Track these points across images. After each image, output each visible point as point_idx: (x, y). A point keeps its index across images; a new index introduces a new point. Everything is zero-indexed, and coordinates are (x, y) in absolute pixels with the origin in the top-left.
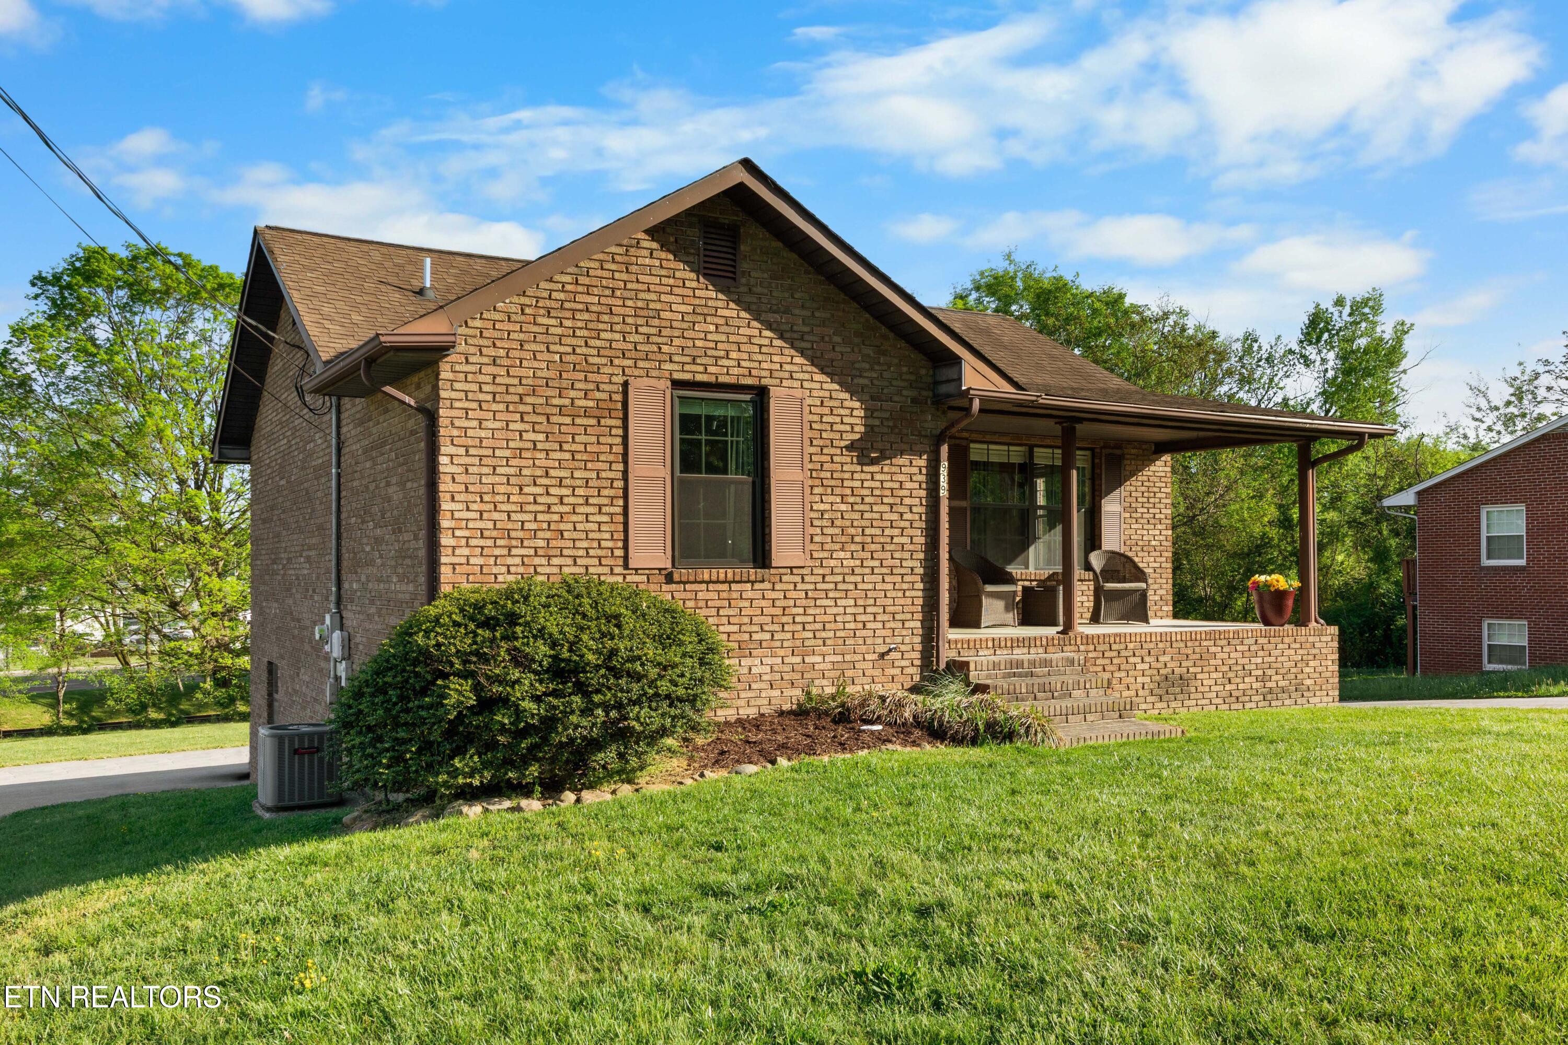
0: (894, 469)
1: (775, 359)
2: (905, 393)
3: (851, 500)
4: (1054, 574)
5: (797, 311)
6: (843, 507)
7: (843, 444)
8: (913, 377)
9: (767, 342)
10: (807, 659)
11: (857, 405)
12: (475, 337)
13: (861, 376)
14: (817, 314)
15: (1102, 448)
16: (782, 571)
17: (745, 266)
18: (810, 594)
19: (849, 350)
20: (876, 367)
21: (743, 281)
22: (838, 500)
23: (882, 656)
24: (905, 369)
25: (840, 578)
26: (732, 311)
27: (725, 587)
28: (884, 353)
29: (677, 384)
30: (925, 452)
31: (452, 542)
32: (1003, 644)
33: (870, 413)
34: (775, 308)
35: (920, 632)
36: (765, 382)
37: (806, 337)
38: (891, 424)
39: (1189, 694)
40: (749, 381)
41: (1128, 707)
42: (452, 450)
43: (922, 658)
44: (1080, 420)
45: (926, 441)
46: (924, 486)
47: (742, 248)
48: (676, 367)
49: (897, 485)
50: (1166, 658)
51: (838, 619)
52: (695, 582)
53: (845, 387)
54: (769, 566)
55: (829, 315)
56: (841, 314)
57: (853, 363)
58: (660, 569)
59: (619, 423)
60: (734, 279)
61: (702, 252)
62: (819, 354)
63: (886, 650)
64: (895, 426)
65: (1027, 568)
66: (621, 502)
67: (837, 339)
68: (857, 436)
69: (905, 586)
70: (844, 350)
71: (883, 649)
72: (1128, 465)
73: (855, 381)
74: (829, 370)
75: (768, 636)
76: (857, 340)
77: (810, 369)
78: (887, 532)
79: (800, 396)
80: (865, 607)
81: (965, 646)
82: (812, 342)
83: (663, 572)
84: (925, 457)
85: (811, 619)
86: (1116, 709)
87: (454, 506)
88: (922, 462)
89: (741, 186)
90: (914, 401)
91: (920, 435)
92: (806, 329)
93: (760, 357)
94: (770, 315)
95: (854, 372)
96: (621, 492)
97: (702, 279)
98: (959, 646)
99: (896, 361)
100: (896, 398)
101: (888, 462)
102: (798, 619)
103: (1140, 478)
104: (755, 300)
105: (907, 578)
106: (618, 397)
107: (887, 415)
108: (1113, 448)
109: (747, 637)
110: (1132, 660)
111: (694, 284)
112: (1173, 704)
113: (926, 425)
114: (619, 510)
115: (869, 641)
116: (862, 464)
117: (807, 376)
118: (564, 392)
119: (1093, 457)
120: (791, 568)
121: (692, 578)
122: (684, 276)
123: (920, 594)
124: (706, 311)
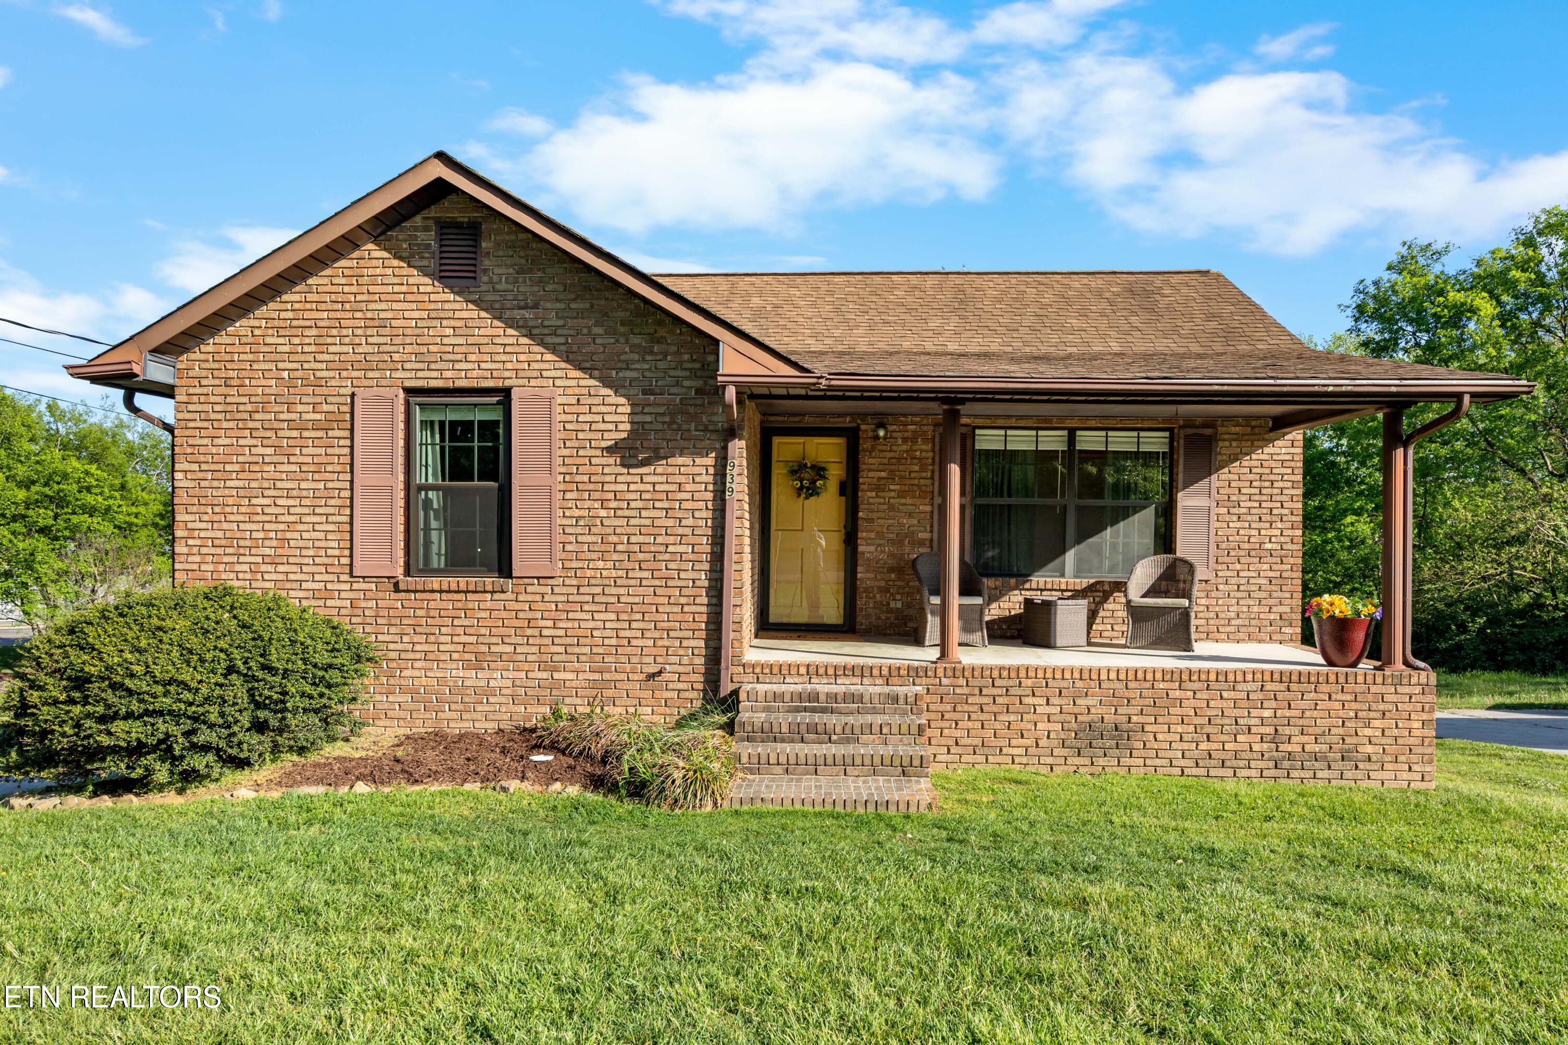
0: (670, 470)
1: (522, 357)
2: (686, 383)
3: (613, 504)
4: (1097, 583)
5: (549, 305)
6: (603, 513)
7: (604, 444)
8: (697, 365)
9: (512, 340)
10: (556, 676)
11: (622, 400)
12: (207, 361)
13: (628, 369)
14: (573, 306)
15: (1180, 427)
16: (526, 581)
17: (486, 263)
18: (560, 606)
19: (612, 341)
20: (648, 358)
21: (485, 279)
22: (597, 505)
23: (652, 676)
24: (686, 357)
25: (598, 590)
26: (472, 312)
27: (461, 596)
28: (659, 341)
29: (409, 391)
30: (712, 450)
31: (185, 550)
32: (821, 671)
33: (637, 408)
34: (522, 303)
35: (703, 652)
36: (508, 383)
37: (559, 332)
38: (667, 419)
39: (1131, 750)
40: (490, 384)
41: (916, 762)
42: (186, 466)
43: (706, 681)
44: (963, 401)
45: (714, 436)
46: (711, 487)
47: (484, 245)
48: (408, 375)
49: (674, 487)
50: (1090, 701)
51: (595, 633)
52: (424, 591)
53: (607, 382)
54: (510, 576)
55: (588, 305)
56: (603, 302)
57: (619, 354)
58: (388, 578)
59: (347, 434)
60: (474, 278)
61: (437, 256)
62: (575, 348)
63: (656, 670)
64: (672, 422)
65: (1063, 575)
66: (348, 512)
67: (598, 330)
68: (625, 435)
69: (683, 600)
70: (606, 341)
71: (653, 669)
72: (1223, 448)
73: (621, 375)
74: (587, 365)
75: (510, 649)
76: (622, 329)
77: (563, 365)
78: (659, 540)
79: (548, 395)
80: (630, 622)
81: (767, 671)
82: (566, 336)
83: (392, 580)
84: (713, 455)
85: (561, 633)
86: (897, 762)
87: (188, 518)
88: (710, 460)
89: (439, 182)
90: (699, 391)
91: (706, 430)
92: (560, 323)
93: (504, 358)
94: (516, 312)
95: (619, 365)
96: (348, 502)
97: (436, 283)
98: (758, 670)
99: (674, 348)
100: (674, 390)
101: (664, 462)
102: (545, 632)
103: (1245, 463)
104: (498, 298)
105: (685, 592)
106: (346, 409)
107: (662, 410)
108: (1197, 427)
109: (485, 649)
110: (1029, 700)
111: (429, 289)
112: (1102, 761)
113: (715, 418)
114: (346, 519)
115: (634, 660)
116: (628, 466)
117: (559, 373)
118: (293, 407)
119: (1172, 439)
120: (538, 578)
121: (420, 587)
122: (418, 282)
123: (704, 609)
124: (442, 315)
